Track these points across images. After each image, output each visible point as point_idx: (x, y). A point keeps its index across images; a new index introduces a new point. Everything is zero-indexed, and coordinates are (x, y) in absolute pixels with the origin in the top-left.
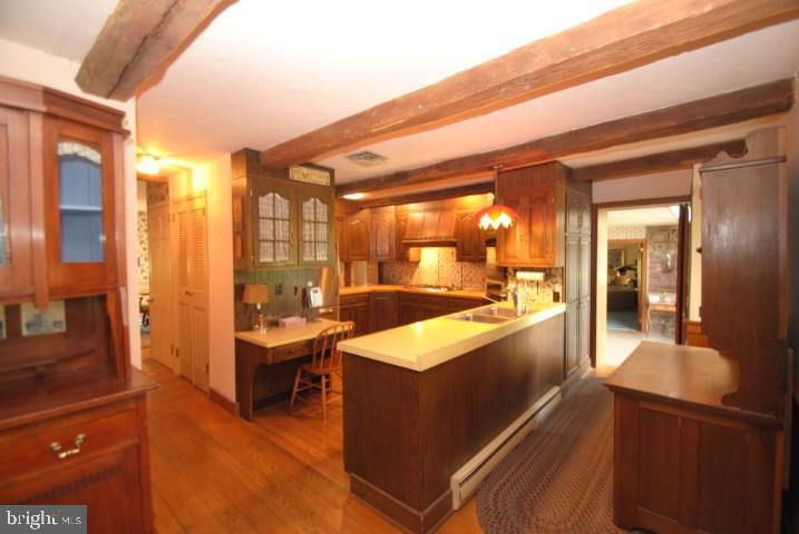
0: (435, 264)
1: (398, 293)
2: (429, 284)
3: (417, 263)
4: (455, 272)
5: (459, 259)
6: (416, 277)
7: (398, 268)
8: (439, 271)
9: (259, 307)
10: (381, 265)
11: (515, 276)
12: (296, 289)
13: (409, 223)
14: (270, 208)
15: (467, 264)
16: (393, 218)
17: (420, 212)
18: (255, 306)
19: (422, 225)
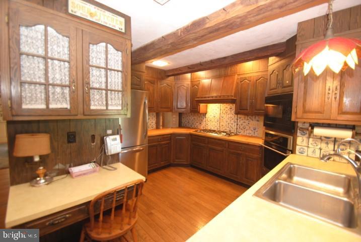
0: (217, 116)
1: (191, 135)
2: (213, 129)
3: (205, 114)
4: (232, 122)
5: (237, 113)
6: (203, 124)
7: (191, 118)
8: (220, 120)
9: (37, 159)
10: (180, 115)
11: (312, 132)
12: (93, 137)
13: (200, 86)
14: (41, 44)
15: (242, 116)
16: (190, 83)
17: (208, 78)
18: (32, 158)
19: (210, 88)
